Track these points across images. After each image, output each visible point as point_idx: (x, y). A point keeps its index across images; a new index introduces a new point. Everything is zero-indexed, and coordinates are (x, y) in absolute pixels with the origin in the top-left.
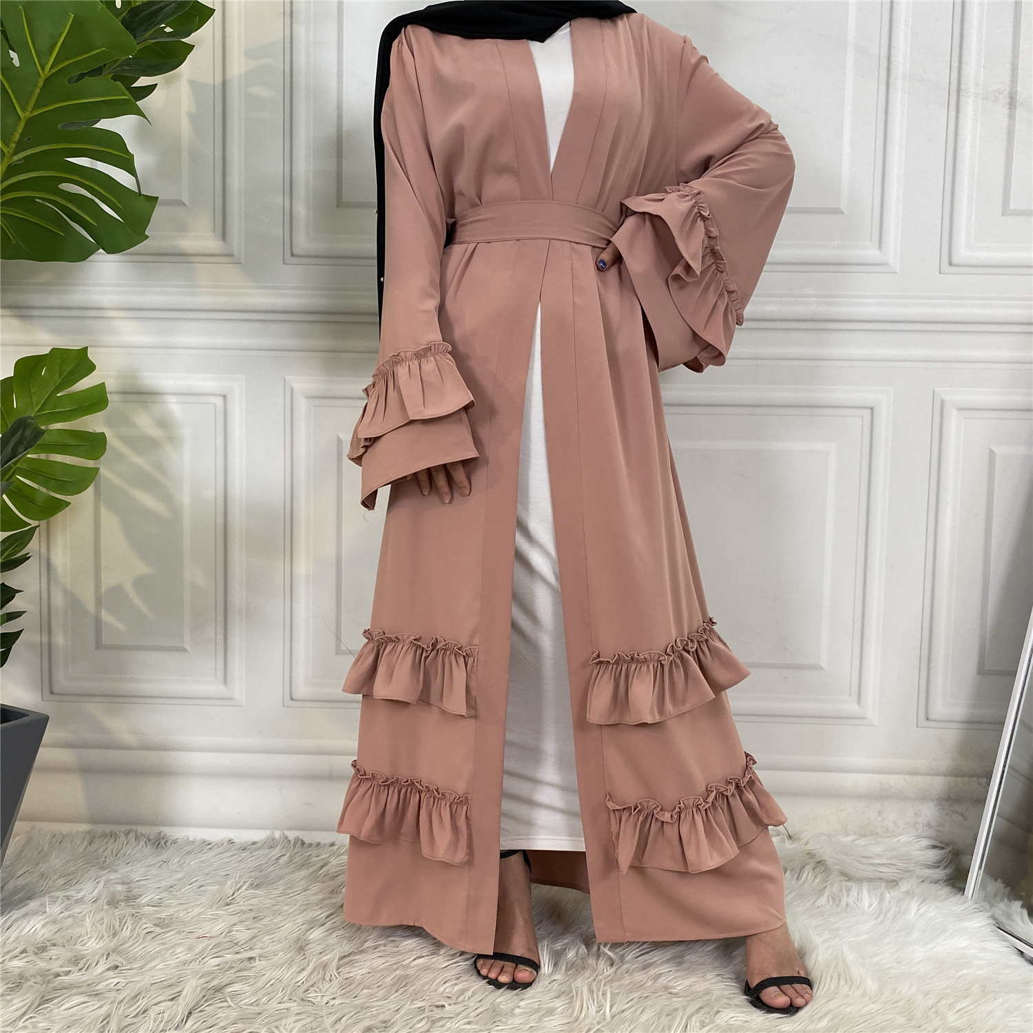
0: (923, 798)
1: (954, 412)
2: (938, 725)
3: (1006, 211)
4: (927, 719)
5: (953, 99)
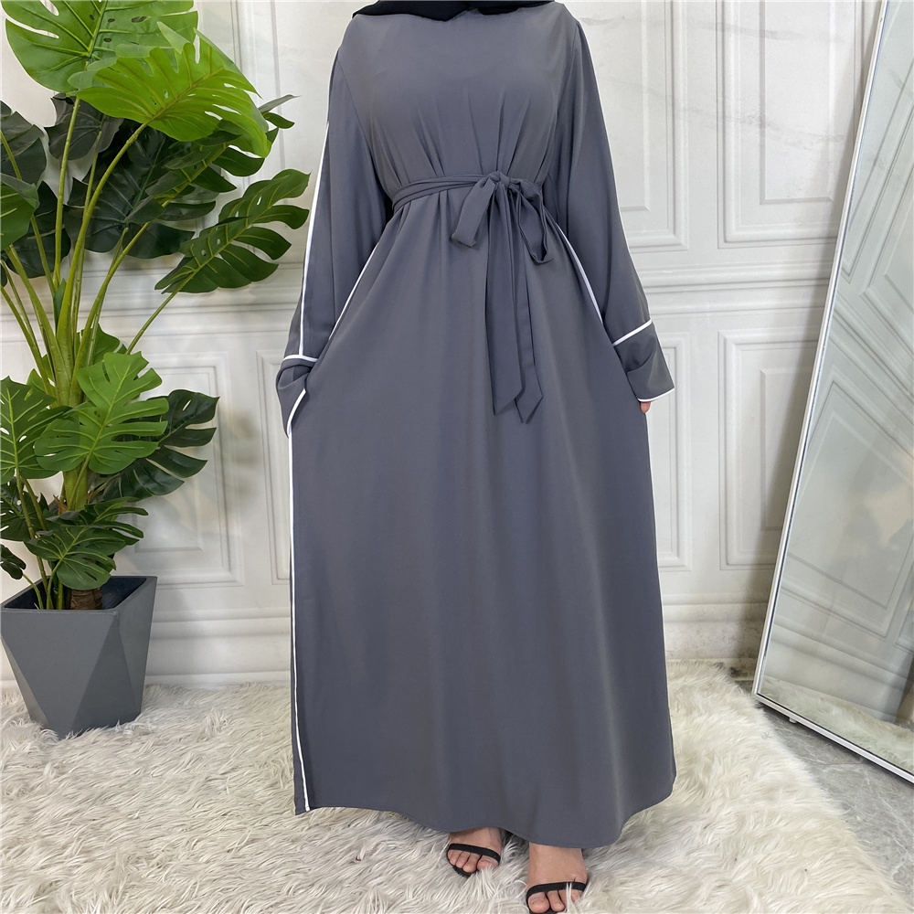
0: (728, 620)
1: (734, 347)
2: (736, 568)
3: (762, 201)
4: (728, 564)
5: (720, 124)
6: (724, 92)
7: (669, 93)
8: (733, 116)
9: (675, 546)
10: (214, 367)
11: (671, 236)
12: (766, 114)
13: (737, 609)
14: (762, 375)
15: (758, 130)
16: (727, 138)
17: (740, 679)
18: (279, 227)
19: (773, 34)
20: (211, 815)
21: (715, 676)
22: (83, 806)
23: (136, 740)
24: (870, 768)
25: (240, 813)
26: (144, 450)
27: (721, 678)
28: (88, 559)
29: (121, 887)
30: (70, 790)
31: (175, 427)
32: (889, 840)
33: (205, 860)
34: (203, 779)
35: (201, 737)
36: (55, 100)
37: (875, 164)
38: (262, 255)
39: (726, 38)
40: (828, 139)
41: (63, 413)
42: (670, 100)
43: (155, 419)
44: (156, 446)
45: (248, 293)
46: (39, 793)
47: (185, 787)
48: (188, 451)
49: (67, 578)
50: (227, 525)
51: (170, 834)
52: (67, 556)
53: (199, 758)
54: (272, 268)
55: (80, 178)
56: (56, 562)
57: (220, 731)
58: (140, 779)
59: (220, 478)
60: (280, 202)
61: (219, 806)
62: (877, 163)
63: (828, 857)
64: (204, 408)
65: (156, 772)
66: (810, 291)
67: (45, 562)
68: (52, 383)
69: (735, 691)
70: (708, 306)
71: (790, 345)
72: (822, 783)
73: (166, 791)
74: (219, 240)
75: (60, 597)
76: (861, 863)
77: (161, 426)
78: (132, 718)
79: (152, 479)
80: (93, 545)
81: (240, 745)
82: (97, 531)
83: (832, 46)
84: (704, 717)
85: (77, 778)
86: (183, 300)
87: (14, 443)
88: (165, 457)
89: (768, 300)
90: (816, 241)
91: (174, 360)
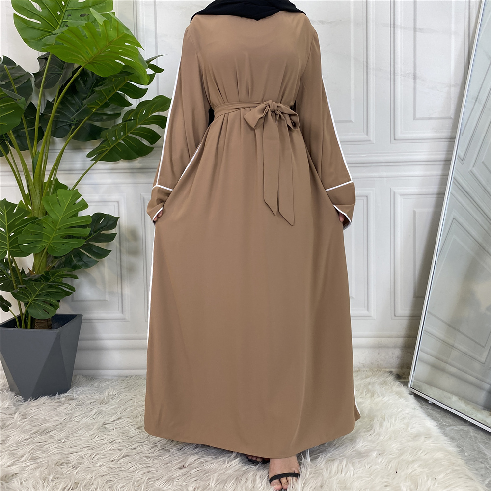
0: (395, 347)
1: (399, 196)
2: (400, 318)
3: (415, 119)
4: (395, 316)
5: (392, 77)
6: (394, 60)
7: (365, 60)
8: (399, 73)
9: (366, 305)
10: (118, 202)
11: (365, 136)
12: (417, 72)
13: (400, 341)
14: (415, 212)
15: (413, 80)
16: (396, 85)
17: (402, 380)
18: (155, 128)
19: (421, 30)
20: (104, 442)
21: (387, 377)
22: (35, 435)
23: (66, 402)
24: (473, 428)
25: (121, 441)
26: (78, 244)
27: (391, 379)
28: (45, 302)
29: (51, 477)
30: (28, 427)
31: (95, 232)
32: (483, 466)
33: (99, 465)
34: (101, 424)
35: (102, 402)
36: (39, 59)
37: (476, 101)
38: (145, 142)
39: (396, 31)
40: (451, 86)
41: (34, 220)
42: (365, 64)
43: (84, 227)
44: (84, 242)
45: (138, 163)
46: (11, 428)
47: (91, 427)
48: (102, 245)
49: (33, 313)
50: (122, 288)
51: (81, 451)
52: (34, 300)
53: (100, 413)
54: (151, 149)
55: (51, 100)
56: (27, 304)
57: (113, 400)
58: (67, 422)
59: (119, 262)
60: (156, 114)
61: (109, 437)
62: (478, 100)
63: (448, 472)
64: (111, 223)
65: (76, 420)
66: (441, 167)
67: (22, 304)
68: (30, 208)
69: (398, 385)
70: (385, 174)
71: (430, 196)
72: (446, 434)
73: (81, 429)
74: (122, 133)
75: (29, 323)
76: (467, 476)
77: (87, 231)
78: (65, 392)
79: (81, 260)
80: (47, 294)
81: (123, 407)
82: (50, 287)
83: (453, 36)
84: (381, 398)
85: (32, 421)
86: (101, 165)
87: (7, 236)
88: (89, 248)
89: (418, 171)
90: (443, 140)
91: (96, 198)
